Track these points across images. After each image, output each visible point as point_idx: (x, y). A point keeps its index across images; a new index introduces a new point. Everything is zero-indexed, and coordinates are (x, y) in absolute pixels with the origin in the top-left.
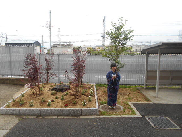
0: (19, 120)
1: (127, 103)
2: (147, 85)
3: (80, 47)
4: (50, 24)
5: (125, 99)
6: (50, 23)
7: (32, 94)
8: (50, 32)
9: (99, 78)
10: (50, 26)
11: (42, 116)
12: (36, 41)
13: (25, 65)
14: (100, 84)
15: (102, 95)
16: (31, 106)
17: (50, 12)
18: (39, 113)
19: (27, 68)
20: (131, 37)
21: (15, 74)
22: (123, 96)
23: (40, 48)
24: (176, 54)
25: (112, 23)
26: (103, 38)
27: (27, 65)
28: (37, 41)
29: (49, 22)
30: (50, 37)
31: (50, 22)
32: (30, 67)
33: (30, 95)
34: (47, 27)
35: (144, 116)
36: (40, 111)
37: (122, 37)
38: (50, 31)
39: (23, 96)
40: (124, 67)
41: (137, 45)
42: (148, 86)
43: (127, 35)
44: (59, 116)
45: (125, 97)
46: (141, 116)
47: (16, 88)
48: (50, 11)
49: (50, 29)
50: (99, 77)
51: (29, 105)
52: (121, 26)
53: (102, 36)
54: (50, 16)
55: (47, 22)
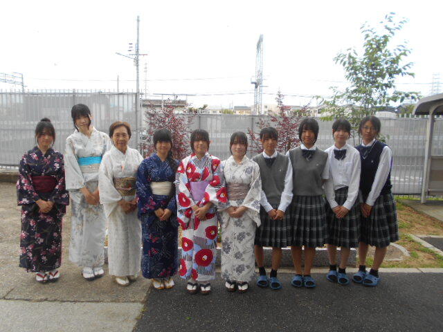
2: (428, 193)
4: (138, 50)
6: (138, 47)
8: (138, 69)
10: (137, 53)
17: (138, 21)
25: (363, 29)
26: (256, 87)
29: (134, 46)
31: (138, 44)
38: (137, 66)
42: (432, 198)
48: (138, 17)
49: (137, 61)
52: (386, 38)
53: (255, 83)
54: (138, 29)
55: (131, 45)
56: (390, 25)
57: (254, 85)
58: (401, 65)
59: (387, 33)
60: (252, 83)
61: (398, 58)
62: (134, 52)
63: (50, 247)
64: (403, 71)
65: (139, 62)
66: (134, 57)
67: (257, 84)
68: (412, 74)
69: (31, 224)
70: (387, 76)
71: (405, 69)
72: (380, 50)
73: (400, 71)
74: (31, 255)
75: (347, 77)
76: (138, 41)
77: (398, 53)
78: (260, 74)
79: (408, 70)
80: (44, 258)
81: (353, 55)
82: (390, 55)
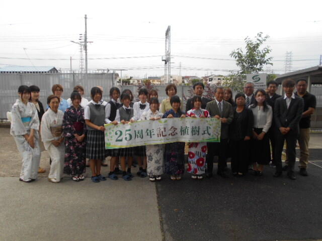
3: (131, 78)
4: (86, 39)
6: (86, 37)
8: (86, 53)
10: (86, 41)
17: (86, 18)
26: (166, 63)
28: (54, 68)
29: (83, 36)
30: (86, 60)
31: (86, 35)
38: (86, 50)
41: (219, 76)
48: (86, 15)
49: (85, 47)
52: (258, 44)
53: (165, 61)
54: (86, 24)
55: (80, 36)
56: (260, 38)
57: (164, 62)
58: (266, 58)
59: (258, 42)
60: (163, 60)
61: (264, 54)
62: (83, 41)
63: (81, 161)
64: (267, 62)
65: (87, 47)
66: (83, 44)
67: (166, 61)
68: (272, 64)
69: (71, 148)
70: (259, 64)
71: (268, 61)
72: (255, 51)
73: (265, 62)
74: (71, 166)
75: (238, 64)
76: (86, 32)
77: (264, 52)
78: (168, 54)
79: (270, 62)
80: (78, 167)
81: (240, 52)
82: (260, 53)
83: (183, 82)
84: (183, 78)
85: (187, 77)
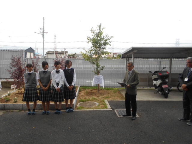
0: (3, 113)
1: (104, 101)
3: (75, 53)
4: (44, 31)
5: (103, 98)
7: (18, 93)
8: (44, 39)
9: (87, 83)
10: (43, 32)
11: (24, 110)
12: (29, 48)
13: (10, 66)
14: (85, 87)
15: (83, 95)
16: (16, 102)
18: (22, 107)
19: (12, 69)
20: (109, 43)
21: (4, 77)
22: (102, 96)
23: (34, 55)
24: (143, 59)
27: (13, 66)
28: (31, 48)
29: (42, 29)
30: (44, 43)
31: (44, 28)
32: (15, 68)
33: (16, 94)
34: (41, 33)
35: (113, 109)
36: (23, 106)
37: (102, 42)
38: (44, 37)
39: (9, 95)
40: (104, 69)
43: (106, 40)
44: (39, 110)
45: (104, 96)
46: (111, 109)
47: (4, 90)
48: (44, 18)
49: (43, 35)
50: (88, 81)
51: (13, 101)
54: (44, 22)
55: (41, 29)
62: (42, 32)
66: (42, 34)
83: (113, 56)
84: (113, 54)
85: (116, 53)
